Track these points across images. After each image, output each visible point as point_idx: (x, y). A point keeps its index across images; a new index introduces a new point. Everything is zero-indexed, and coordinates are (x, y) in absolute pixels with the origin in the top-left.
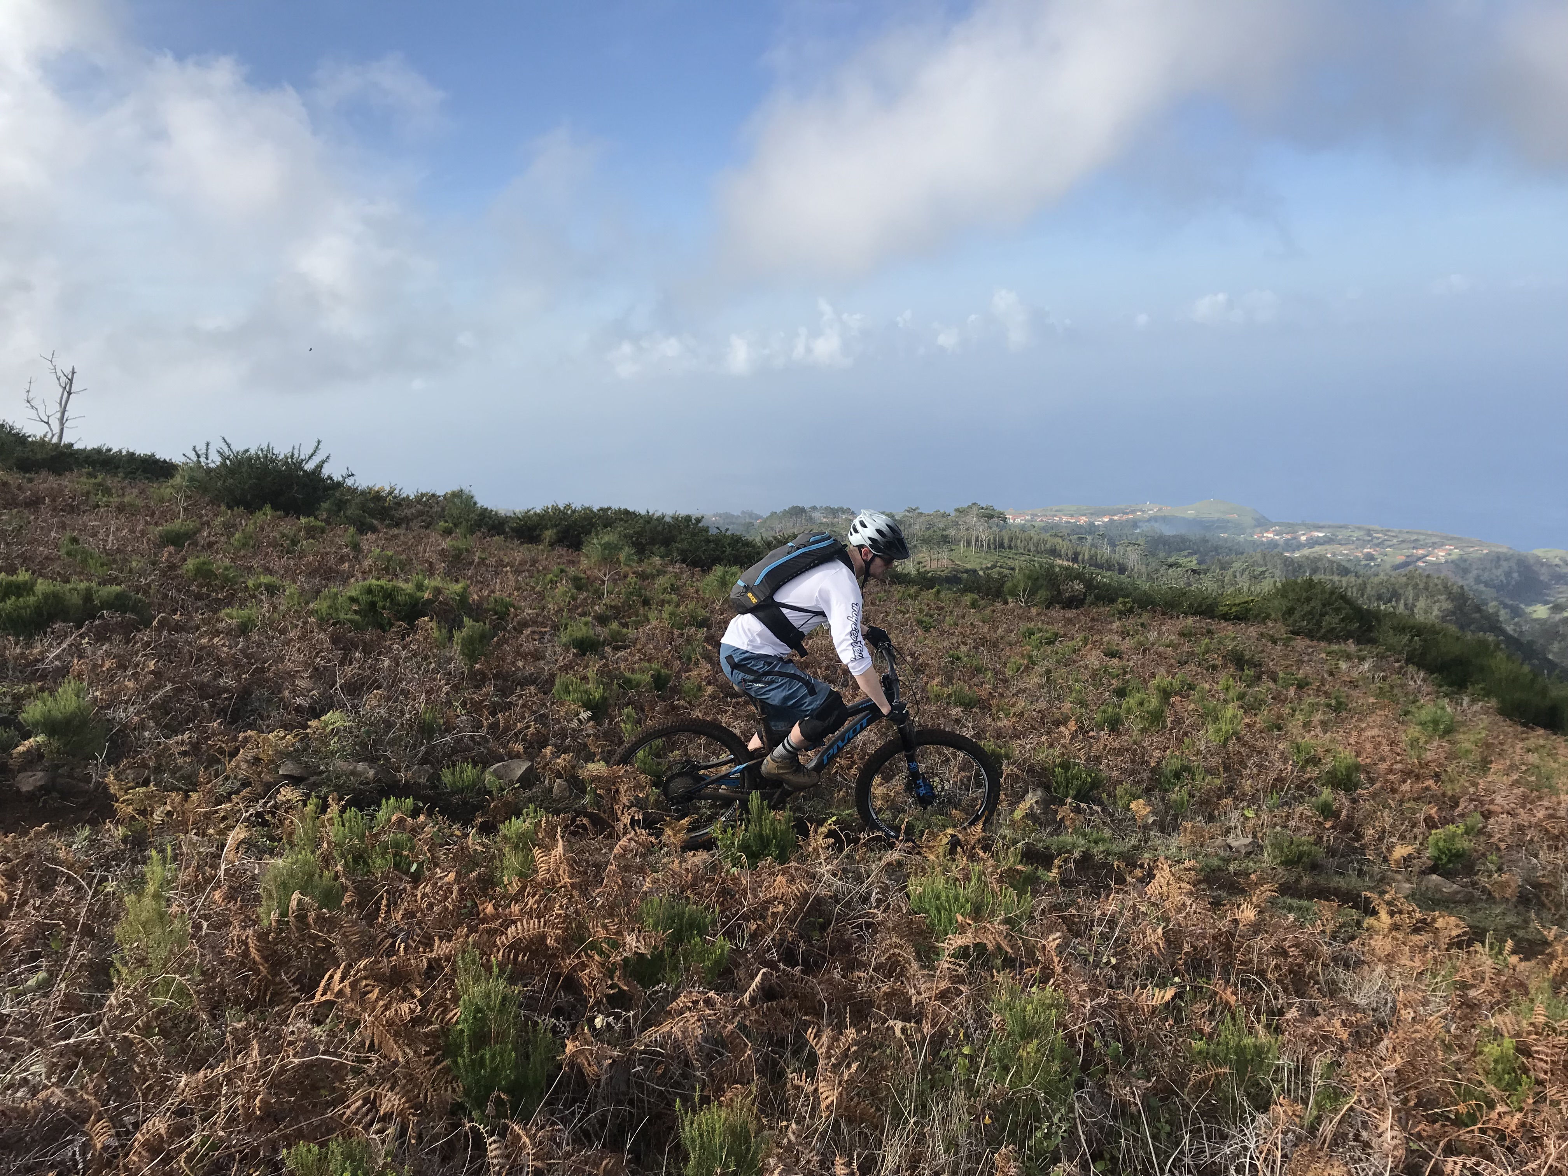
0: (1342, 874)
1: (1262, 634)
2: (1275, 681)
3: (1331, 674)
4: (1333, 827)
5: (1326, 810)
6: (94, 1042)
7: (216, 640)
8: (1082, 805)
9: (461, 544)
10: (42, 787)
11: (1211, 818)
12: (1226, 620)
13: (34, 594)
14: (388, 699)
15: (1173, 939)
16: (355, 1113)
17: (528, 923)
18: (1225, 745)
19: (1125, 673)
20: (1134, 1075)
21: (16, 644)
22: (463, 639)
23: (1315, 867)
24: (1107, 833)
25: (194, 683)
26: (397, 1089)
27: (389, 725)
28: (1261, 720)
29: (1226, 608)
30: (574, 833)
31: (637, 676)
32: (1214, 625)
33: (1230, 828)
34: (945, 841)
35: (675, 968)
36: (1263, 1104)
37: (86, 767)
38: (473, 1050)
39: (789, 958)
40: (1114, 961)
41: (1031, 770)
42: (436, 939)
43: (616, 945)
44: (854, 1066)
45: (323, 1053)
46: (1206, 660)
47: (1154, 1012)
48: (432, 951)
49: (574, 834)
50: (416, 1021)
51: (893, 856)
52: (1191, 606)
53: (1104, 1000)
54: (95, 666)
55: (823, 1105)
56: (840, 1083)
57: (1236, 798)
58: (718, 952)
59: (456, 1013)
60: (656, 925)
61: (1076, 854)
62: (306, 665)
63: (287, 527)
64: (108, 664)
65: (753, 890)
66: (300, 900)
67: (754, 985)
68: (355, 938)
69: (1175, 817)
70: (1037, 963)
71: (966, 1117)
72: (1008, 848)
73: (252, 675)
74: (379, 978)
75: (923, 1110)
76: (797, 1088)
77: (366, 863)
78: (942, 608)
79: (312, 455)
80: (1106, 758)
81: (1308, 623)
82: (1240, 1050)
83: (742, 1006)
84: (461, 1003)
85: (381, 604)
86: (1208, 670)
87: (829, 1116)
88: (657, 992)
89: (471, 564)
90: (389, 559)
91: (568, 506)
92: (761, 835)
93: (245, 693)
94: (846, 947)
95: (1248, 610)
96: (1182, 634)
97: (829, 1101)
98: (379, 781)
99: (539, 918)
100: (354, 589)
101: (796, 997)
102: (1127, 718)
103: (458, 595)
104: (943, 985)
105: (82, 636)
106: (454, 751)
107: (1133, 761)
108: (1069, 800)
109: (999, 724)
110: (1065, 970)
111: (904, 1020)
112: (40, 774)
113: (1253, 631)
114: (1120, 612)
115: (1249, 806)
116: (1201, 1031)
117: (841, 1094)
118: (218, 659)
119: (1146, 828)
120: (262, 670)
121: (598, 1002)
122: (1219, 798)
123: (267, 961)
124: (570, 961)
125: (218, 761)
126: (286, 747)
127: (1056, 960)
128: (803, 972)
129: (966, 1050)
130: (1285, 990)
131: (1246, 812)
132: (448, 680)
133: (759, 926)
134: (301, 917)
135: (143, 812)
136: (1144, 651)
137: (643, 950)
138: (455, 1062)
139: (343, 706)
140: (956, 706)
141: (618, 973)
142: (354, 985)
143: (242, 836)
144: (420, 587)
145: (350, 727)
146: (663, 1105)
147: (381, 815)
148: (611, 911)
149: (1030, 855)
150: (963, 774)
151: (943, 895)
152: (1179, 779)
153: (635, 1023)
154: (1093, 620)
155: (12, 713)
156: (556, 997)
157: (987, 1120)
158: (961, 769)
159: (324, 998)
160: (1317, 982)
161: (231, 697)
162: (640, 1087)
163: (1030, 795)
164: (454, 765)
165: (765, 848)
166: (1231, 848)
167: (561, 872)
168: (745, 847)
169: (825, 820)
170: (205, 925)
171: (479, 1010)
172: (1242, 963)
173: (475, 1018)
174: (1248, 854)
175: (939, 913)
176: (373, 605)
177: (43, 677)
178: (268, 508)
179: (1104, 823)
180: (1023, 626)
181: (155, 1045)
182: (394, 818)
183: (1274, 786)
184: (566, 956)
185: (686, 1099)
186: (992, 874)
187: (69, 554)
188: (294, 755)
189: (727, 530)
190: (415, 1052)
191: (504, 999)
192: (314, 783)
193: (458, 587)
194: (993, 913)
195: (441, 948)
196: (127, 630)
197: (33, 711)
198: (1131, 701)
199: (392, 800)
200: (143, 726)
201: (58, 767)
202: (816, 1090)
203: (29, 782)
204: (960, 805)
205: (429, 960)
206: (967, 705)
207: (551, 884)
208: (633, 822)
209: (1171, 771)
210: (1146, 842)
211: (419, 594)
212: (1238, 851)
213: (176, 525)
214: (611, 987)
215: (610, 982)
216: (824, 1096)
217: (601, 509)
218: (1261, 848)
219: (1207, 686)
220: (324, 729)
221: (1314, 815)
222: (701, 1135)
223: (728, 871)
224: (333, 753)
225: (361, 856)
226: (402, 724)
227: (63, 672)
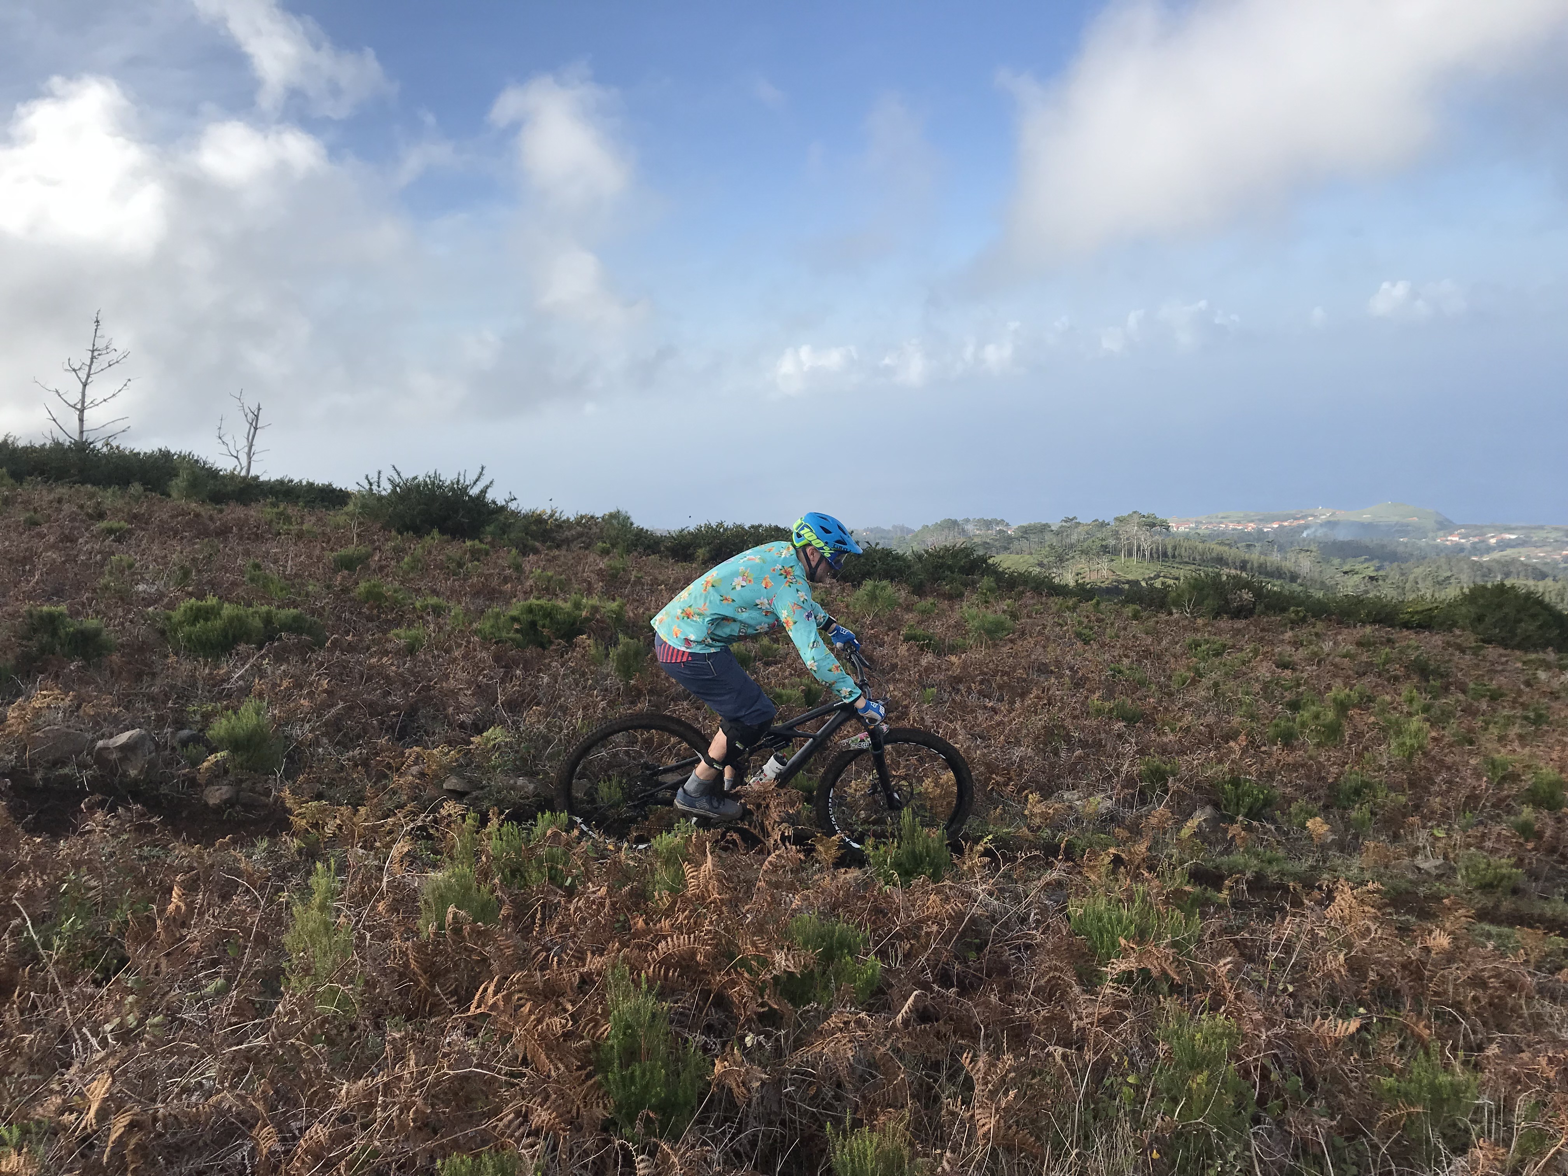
0: (1546, 898)
1: (1448, 644)
2: (1464, 692)
3: (1528, 684)
4: (1534, 849)
5: (1525, 830)
6: (264, 1047)
7: (385, 659)
8: (1255, 823)
9: (617, 563)
10: (226, 802)
11: (1396, 838)
12: (1408, 628)
13: (221, 618)
14: (547, 715)
15: (1356, 966)
16: (508, 1126)
17: (678, 938)
18: (1410, 758)
19: (1298, 685)
20: (1317, 1113)
21: (205, 665)
22: (618, 655)
23: (1515, 891)
24: (1281, 853)
25: (364, 701)
26: (548, 1103)
27: (548, 742)
28: (1450, 732)
29: (1407, 616)
30: (724, 846)
31: (788, 691)
32: (1395, 634)
33: (1418, 848)
34: (1107, 860)
35: (826, 987)
36: (1461, 1149)
37: (266, 781)
38: (624, 1065)
39: (945, 980)
40: (1291, 989)
41: (1198, 788)
42: (589, 954)
43: (765, 963)
44: (1012, 1094)
45: (476, 1067)
46: (1388, 671)
47: (1337, 1045)
48: (584, 966)
49: (725, 849)
50: (567, 1036)
51: (1052, 875)
52: (1368, 615)
53: (1282, 1030)
54: (274, 685)
55: (980, 1132)
56: (997, 1110)
57: (1423, 817)
58: (870, 972)
59: (607, 1028)
60: (805, 944)
61: (1249, 875)
62: (469, 683)
63: (455, 549)
64: (285, 684)
65: (906, 909)
66: (455, 914)
67: (906, 1006)
68: (509, 952)
69: (1356, 837)
70: (1206, 989)
71: (1132, 1151)
72: (1175, 868)
73: (419, 693)
74: (533, 993)
75: (1086, 1140)
76: (953, 1114)
77: (523, 876)
78: (1103, 620)
79: (477, 480)
80: (1280, 774)
81: (1501, 630)
82: (1435, 1089)
83: (894, 1028)
84: (611, 1018)
85: (541, 623)
86: (1389, 681)
87: (987, 1144)
88: (809, 1011)
89: (627, 582)
90: (550, 579)
91: (721, 525)
92: (913, 852)
93: (412, 712)
94: (1004, 970)
95: (1431, 618)
96: (1359, 644)
97: (986, 1128)
98: (538, 795)
99: (689, 934)
100: (516, 608)
101: (951, 1020)
102: (1301, 733)
103: (614, 612)
104: (1106, 1011)
105: (263, 657)
106: (610, 766)
107: (1308, 777)
108: (1240, 818)
109: (1165, 739)
110: (1238, 997)
111: (1065, 1046)
112: (225, 788)
113: (1437, 640)
114: (1292, 622)
115: (1438, 826)
116: (1391, 1067)
117: (998, 1121)
118: (387, 678)
119: (1324, 847)
120: (427, 688)
121: (749, 1020)
122: (1404, 816)
123: (425, 973)
124: (720, 978)
125: (386, 776)
126: (451, 762)
127: (1227, 986)
128: (959, 994)
129: (1131, 1080)
130: (1485, 1024)
131: (1435, 832)
132: (604, 696)
133: (912, 945)
134: (457, 930)
135: (315, 825)
136: (1319, 662)
137: (792, 969)
138: (606, 1078)
139: (503, 722)
140: (1117, 719)
141: (768, 991)
142: (507, 999)
143: (406, 850)
144: (577, 606)
145: (511, 743)
146: (815, 1127)
147: (538, 831)
148: (760, 928)
149: (1198, 876)
150: (1126, 791)
151: (1106, 916)
152: (1359, 795)
153: (786, 1043)
154: (1262, 630)
155: (201, 730)
156: (707, 1015)
157: (1155, 1155)
158: (1123, 787)
159: (478, 1011)
160: (1520, 1016)
161: (399, 715)
162: (792, 1107)
163: (1198, 813)
164: (610, 780)
165: (919, 865)
166: (1419, 869)
167: (710, 887)
168: (897, 865)
169: (981, 838)
170: (368, 935)
171: (628, 1026)
172: (1436, 994)
173: (625, 1034)
174: (1439, 877)
175: (1102, 935)
176: (533, 624)
177: (229, 696)
178: (435, 533)
179: (1278, 842)
180: (1189, 637)
181: (319, 1052)
182: (549, 832)
183: (1466, 804)
184: (716, 973)
185: (838, 1122)
186: (1158, 894)
187: (252, 580)
188: (457, 770)
189: (877, 544)
190: (567, 1067)
191: (654, 1015)
192: (477, 798)
193: (614, 605)
194: (1159, 937)
195: (593, 963)
196: (303, 650)
197: (219, 727)
198: (1305, 715)
199: (548, 814)
200: (316, 743)
201: (241, 781)
202: (973, 1116)
203: (216, 795)
204: (1123, 823)
205: (581, 974)
206: (1130, 719)
207: (701, 899)
208: (783, 838)
209: (1351, 787)
210: (1325, 862)
211: (577, 612)
212: (1428, 873)
213: (350, 550)
214: (762, 1005)
215: (760, 1001)
216: (981, 1123)
217: (753, 527)
218: (1454, 870)
219: (1388, 698)
220: (486, 744)
221: (1514, 836)
222: (852, 1161)
223: (880, 889)
224: (494, 768)
225: (518, 870)
226: (560, 740)
227: (246, 691)
